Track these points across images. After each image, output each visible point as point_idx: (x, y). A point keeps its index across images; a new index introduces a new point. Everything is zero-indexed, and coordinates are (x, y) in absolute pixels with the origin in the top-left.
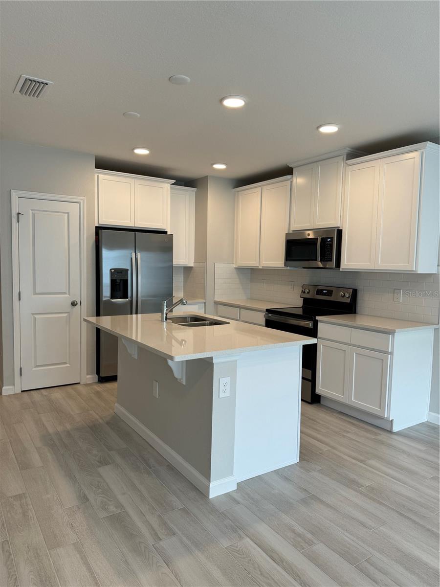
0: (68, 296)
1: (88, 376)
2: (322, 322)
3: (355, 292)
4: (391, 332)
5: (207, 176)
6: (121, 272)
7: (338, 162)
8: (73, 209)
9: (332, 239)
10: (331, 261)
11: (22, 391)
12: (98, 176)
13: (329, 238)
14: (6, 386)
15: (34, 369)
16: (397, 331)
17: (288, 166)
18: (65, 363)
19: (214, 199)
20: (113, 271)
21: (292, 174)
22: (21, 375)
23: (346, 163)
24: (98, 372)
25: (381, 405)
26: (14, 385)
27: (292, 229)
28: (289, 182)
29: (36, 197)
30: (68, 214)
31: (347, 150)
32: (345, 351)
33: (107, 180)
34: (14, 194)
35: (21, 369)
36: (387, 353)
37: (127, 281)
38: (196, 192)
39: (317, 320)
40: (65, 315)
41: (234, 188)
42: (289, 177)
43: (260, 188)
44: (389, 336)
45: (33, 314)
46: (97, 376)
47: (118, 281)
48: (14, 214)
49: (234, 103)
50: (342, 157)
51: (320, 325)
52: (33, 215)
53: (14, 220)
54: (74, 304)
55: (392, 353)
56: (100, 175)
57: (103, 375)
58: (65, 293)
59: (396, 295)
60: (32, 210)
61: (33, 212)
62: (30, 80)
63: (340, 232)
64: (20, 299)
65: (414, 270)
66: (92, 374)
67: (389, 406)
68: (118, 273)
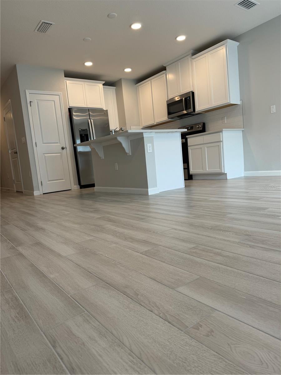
0: (59, 144)
1: (75, 186)
2: (189, 138)
3: (204, 124)
4: (221, 131)
5: (121, 79)
6: (84, 130)
7: (188, 59)
8: (56, 98)
9: (190, 97)
10: (191, 108)
11: (43, 194)
12: (66, 81)
13: (188, 97)
14: (35, 191)
15: (48, 182)
16: (223, 129)
17: (163, 66)
18: (63, 179)
19: (126, 91)
20: (80, 130)
21: (166, 70)
22: (42, 185)
23: (192, 58)
24: (79, 183)
25: (220, 167)
26: (39, 190)
27: (170, 98)
28: (165, 74)
29: (38, 93)
30: (54, 101)
31: (191, 52)
32: (201, 148)
33: (70, 83)
34: (27, 91)
35: (41, 182)
36: (220, 141)
37: (88, 135)
38: (116, 90)
39: (187, 138)
40: (59, 154)
41: (136, 84)
42: (164, 71)
43: (150, 81)
44: (220, 134)
45: (44, 154)
46: (79, 186)
47: (83, 135)
48: (28, 102)
49: (136, 26)
50: (189, 55)
51: (188, 140)
52: (38, 103)
53: (29, 105)
54: (63, 148)
55: (222, 141)
56: (67, 81)
57: (82, 184)
58: (58, 143)
59: (223, 120)
60: (36, 100)
61: (37, 101)
62: (44, 23)
63: (193, 93)
64: (36, 146)
65: (229, 102)
66: (76, 185)
67: (224, 166)
68: (83, 131)
